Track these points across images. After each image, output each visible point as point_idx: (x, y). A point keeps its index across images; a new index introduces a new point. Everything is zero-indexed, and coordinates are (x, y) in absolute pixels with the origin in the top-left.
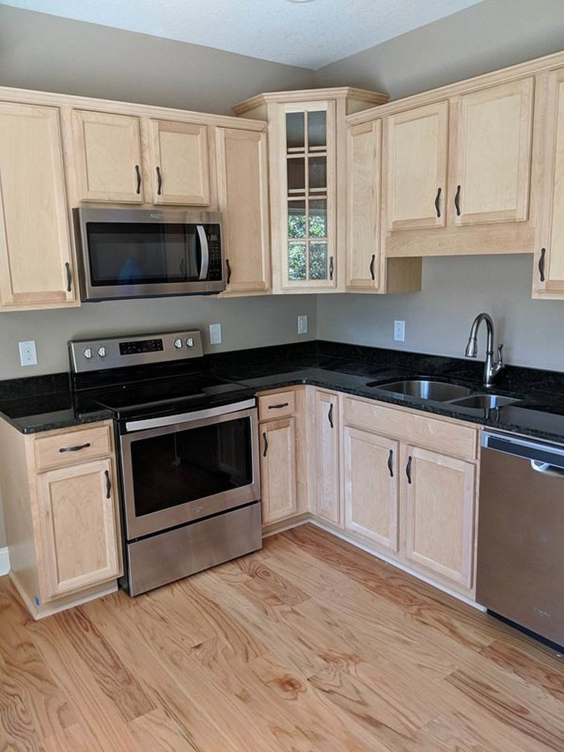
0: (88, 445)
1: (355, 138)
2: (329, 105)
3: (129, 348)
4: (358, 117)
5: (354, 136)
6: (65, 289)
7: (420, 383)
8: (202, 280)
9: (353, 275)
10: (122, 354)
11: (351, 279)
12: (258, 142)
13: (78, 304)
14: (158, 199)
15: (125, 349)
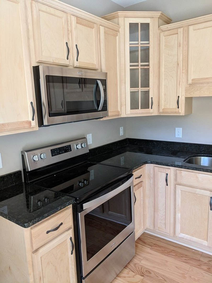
0: (62, 224)
1: (165, 37)
2: (151, 20)
3: (56, 152)
4: (168, 27)
5: (165, 36)
6: (30, 119)
7: (201, 158)
8: (100, 111)
9: (164, 106)
10: (52, 156)
11: (163, 108)
12: (116, 37)
13: (37, 128)
14: (76, 64)
15: (54, 152)
